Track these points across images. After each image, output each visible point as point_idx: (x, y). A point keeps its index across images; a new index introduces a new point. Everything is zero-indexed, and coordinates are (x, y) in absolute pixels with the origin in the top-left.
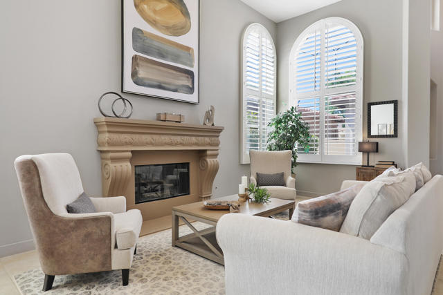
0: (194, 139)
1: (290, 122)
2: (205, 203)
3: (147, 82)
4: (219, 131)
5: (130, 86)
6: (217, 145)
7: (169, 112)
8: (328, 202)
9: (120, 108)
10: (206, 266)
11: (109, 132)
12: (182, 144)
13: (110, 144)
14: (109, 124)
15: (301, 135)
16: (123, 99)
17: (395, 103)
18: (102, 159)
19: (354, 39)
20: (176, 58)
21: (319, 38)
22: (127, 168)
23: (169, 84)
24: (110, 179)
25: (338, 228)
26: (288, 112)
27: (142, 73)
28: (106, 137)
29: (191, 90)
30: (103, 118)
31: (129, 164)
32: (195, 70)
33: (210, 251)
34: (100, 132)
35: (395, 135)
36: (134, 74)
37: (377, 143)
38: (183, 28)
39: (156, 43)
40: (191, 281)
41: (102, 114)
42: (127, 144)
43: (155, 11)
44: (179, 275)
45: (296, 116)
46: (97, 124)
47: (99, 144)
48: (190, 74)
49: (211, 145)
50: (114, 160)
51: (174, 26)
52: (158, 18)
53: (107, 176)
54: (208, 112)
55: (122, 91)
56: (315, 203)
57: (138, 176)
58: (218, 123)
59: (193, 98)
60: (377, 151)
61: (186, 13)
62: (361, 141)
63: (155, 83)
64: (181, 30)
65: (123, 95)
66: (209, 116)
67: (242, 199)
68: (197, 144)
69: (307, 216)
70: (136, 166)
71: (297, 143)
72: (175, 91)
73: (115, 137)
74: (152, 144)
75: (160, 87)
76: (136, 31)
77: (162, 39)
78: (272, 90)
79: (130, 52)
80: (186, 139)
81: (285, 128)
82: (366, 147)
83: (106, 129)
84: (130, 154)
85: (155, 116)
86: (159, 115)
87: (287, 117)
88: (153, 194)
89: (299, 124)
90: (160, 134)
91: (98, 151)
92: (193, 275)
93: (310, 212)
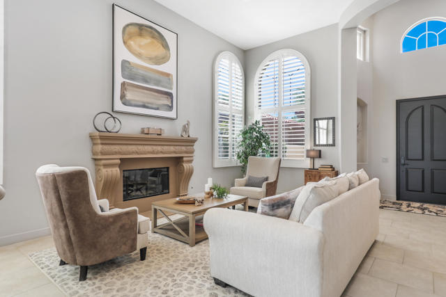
0: (172, 148)
1: (254, 133)
2: (178, 199)
3: (133, 103)
4: (194, 141)
5: (119, 106)
6: (192, 152)
7: (152, 127)
8: (282, 198)
9: (111, 124)
10: (176, 244)
11: (102, 144)
12: (162, 152)
13: (102, 153)
14: (102, 138)
15: (263, 144)
16: (114, 118)
17: (333, 119)
18: (96, 165)
19: (303, 67)
20: (158, 83)
21: (277, 65)
22: (116, 172)
23: (152, 104)
24: (103, 182)
25: (287, 217)
26: (253, 124)
27: (129, 96)
28: (99, 148)
29: (170, 108)
30: (97, 133)
31: (118, 169)
32: (174, 92)
33: (180, 234)
34: (94, 144)
35: (333, 145)
36: (123, 97)
37: (320, 151)
38: (163, 58)
39: (141, 72)
40: (163, 254)
41: (96, 129)
42: (116, 153)
43: (140, 46)
44: (155, 251)
45: (259, 128)
46: (92, 138)
47: (94, 154)
48: (170, 95)
49: (186, 152)
50: (106, 166)
51: (156, 57)
52: (142, 51)
53: (100, 179)
54: (185, 126)
55: (113, 111)
56: (272, 200)
57: (126, 179)
58: (192, 135)
59: (172, 114)
60: (320, 157)
61: (166, 46)
62: (309, 148)
63: (141, 104)
64: (162, 60)
65: (113, 114)
66: (185, 129)
67: (208, 196)
68: (175, 152)
69: (267, 209)
70: (124, 171)
71: (260, 150)
72: (158, 109)
73: (107, 148)
74: (137, 153)
75: (144, 106)
76: (124, 63)
77: (146, 68)
78: (241, 105)
79: (119, 79)
80: (166, 148)
81: (251, 138)
82: (312, 154)
83: (99, 141)
84: (119, 161)
85: (140, 130)
86: (143, 129)
87: (252, 129)
88: (138, 193)
89: (262, 135)
90: (144, 145)
91: (93, 159)
92: (165, 251)
93: (269, 205)
